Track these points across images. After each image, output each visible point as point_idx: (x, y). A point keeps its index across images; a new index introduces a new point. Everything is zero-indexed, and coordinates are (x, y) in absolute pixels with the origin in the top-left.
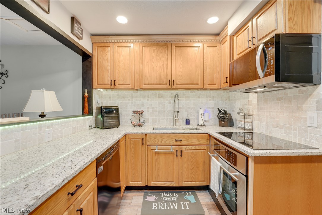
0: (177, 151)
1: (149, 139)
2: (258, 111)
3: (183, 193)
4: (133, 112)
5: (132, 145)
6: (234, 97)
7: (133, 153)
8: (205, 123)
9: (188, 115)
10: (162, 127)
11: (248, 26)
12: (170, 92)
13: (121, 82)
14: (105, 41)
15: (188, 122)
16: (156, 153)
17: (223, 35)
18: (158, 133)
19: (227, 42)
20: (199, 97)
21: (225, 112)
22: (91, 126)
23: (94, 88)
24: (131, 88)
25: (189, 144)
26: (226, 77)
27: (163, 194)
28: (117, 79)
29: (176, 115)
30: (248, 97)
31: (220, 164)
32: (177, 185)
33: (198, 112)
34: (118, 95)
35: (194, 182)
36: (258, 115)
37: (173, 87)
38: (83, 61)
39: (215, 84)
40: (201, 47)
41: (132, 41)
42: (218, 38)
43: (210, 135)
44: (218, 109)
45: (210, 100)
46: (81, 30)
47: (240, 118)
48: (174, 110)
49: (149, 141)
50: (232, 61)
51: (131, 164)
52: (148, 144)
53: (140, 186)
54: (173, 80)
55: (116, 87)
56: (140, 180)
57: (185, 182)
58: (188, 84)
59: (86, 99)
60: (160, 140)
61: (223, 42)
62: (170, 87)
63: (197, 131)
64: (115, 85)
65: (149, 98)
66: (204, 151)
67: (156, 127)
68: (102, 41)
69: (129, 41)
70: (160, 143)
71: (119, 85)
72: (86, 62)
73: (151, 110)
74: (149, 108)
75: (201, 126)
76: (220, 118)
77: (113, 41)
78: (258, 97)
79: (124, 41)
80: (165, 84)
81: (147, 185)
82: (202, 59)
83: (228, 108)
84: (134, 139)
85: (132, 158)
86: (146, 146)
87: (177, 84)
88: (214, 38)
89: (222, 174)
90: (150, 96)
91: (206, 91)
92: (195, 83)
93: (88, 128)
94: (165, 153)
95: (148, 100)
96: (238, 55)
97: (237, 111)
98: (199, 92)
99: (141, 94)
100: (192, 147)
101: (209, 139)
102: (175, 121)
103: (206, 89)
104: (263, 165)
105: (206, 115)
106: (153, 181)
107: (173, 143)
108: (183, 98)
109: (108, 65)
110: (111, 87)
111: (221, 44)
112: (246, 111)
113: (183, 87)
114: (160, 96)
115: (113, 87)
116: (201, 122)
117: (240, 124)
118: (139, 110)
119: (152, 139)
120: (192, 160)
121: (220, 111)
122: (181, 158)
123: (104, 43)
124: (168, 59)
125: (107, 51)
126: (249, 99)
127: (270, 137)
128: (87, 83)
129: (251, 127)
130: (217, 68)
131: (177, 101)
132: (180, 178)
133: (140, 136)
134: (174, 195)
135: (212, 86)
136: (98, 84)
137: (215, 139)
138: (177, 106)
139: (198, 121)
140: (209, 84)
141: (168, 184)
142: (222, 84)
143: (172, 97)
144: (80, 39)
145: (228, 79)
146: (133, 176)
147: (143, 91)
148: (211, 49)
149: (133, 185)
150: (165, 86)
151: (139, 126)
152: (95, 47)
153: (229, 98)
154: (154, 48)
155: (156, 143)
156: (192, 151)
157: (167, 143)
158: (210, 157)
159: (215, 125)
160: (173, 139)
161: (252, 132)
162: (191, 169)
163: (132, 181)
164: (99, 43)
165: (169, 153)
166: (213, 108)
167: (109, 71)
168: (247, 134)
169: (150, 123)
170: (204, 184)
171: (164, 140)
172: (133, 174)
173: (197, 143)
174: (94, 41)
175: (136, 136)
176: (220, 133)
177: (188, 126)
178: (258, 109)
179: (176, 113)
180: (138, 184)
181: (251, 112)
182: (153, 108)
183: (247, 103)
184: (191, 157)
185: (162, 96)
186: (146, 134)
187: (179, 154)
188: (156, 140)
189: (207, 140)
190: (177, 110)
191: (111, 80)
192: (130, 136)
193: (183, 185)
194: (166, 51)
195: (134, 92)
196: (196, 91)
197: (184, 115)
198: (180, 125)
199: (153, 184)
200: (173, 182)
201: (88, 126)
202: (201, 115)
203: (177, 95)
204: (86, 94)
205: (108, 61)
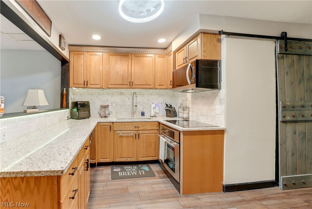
0: (136, 134)
1: (115, 126)
2: (192, 105)
3: (140, 166)
4: (101, 106)
5: (102, 131)
6: (177, 95)
7: (103, 137)
8: (156, 115)
9: (143, 108)
10: (123, 118)
11: (184, 49)
12: (129, 91)
13: (92, 83)
14: (80, 50)
15: (143, 114)
16: (120, 136)
17: (169, 49)
18: (122, 122)
19: (171, 55)
20: (152, 95)
21: (171, 106)
22: (69, 117)
23: (70, 87)
24: (100, 87)
25: (144, 129)
26: (171, 81)
27: (126, 167)
28: (89, 80)
29: (134, 108)
30: (186, 95)
31: (165, 140)
32: (136, 160)
33: (150, 107)
34: (88, 92)
35: (148, 158)
36: (192, 108)
37: (132, 87)
38: (62, 66)
39: (164, 85)
40: (154, 58)
41: (101, 51)
42: (166, 51)
43: (159, 122)
44: (166, 103)
45: (159, 97)
46: (64, 43)
47: (181, 110)
48: (133, 105)
49: (115, 128)
50: (174, 70)
51: (101, 145)
52: (114, 130)
53: (108, 162)
54: (133, 82)
55: (88, 86)
56: (108, 157)
57: (141, 157)
58: (143, 85)
59: (65, 95)
60: (123, 126)
61: (169, 54)
62: (130, 87)
63: (150, 120)
64: (87, 85)
65: (112, 95)
66: (155, 134)
67: (119, 118)
68: (78, 50)
69: (99, 51)
70: (123, 129)
71: (90, 84)
72: (64, 66)
73: (114, 105)
74: (112, 103)
75: (153, 117)
76: (167, 110)
77: (86, 50)
78: (192, 96)
79: (95, 51)
80: (126, 85)
81: (113, 161)
82: (154, 67)
83: (173, 103)
84: (104, 126)
85: (102, 140)
86: (113, 132)
87: (135, 85)
88: (163, 51)
89: (166, 147)
90: (113, 93)
91: (157, 90)
92: (148, 84)
93: (66, 118)
94: (127, 136)
95: (112, 97)
96: (178, 66)
97: (179, 105)
98: (151, 90)
99: (106, 92)
100: (146, 132)
101: (158, 125)
102: (133, 113)
103: (156, 89)
104: (189, 137)
105: (157, 108)
106: (118, 158)
107: (133, 128)
108: (139, 95)
109: (82, 69)
110: (84, 86)
111: (168, 56)
112: (184, 105)
113: (139, 87)
114: (121, 94)
115: (85, 86)
116: (153, 114)
117: (181, 115)
118: (105, 105)
119: (117, 126)
120: (146, 141)
121: (167, 105)
122: (139, 140)
123: (79, 51)
124: (129, 66)
125: (81, 58)
126: (186, 96)
127: (199, 123)
128: (65, 83)
129: (187, 116)
130: (165, 73)
131: (135, 98)
132: (138, 155)
133: (109, 124)
134: (134, 167)
135: (161, 86)
136: (74, 84)
137: (163, 124)
138: (135, 101)
139: (151, 114)
140: (158, 85)
141: (129, 160)
142: (168, 86)
143: (131, 95)
144: (63, 50)
145: (172, 82)
146: (103, 154)
147: (108, 89)
148: (160, 59)
149: (103, 162)
150: (126, 86)
151: (105, 117)
152: (72, 55)
153: (174, 95)
154: (119, 57)
155: (120, 129)
156: (146, 134)
157: (129, 129)
158: (159, 137)
159: (164, 116)
160: (132, 126)
161: (188, 120)
162: (146, 148)
163: (102, 159)
164: (74, 51)
165: (130, 136)
166: (162, 103)
167: (83, 74)
168: (185, 121)
169: (113, 115)
170: (155, 158)
171: (126, 127)
172: (103, 153)
173: (150, 129)
174: (71, 50)
175: (105, 124)
176: (167, 121)
177: (143, 117)
178: (192, 104)
179: (135, 107)
180: (106, 160)
181: (188, 106)
182: (116, 103)
183: (185, 100)
184: (146, 139)
185: (123, 94)
186: (113, 123)
187: (137, 137)
188: (120, 126)
189: (157, 126)
190: (135, 104)
191: (85, 81)
192: (101, 124)
193: (140, 160)
194: (127, 60)
195: (100, 90)
196: (149, 90)
197: (140, 109)
198: (137, 117)
199: (118, 160)
200: (133, 158)
201: (66, 117)
202: (153, 108)
203: (135, 93)
204: (65, 91)
205: (82, 66)
